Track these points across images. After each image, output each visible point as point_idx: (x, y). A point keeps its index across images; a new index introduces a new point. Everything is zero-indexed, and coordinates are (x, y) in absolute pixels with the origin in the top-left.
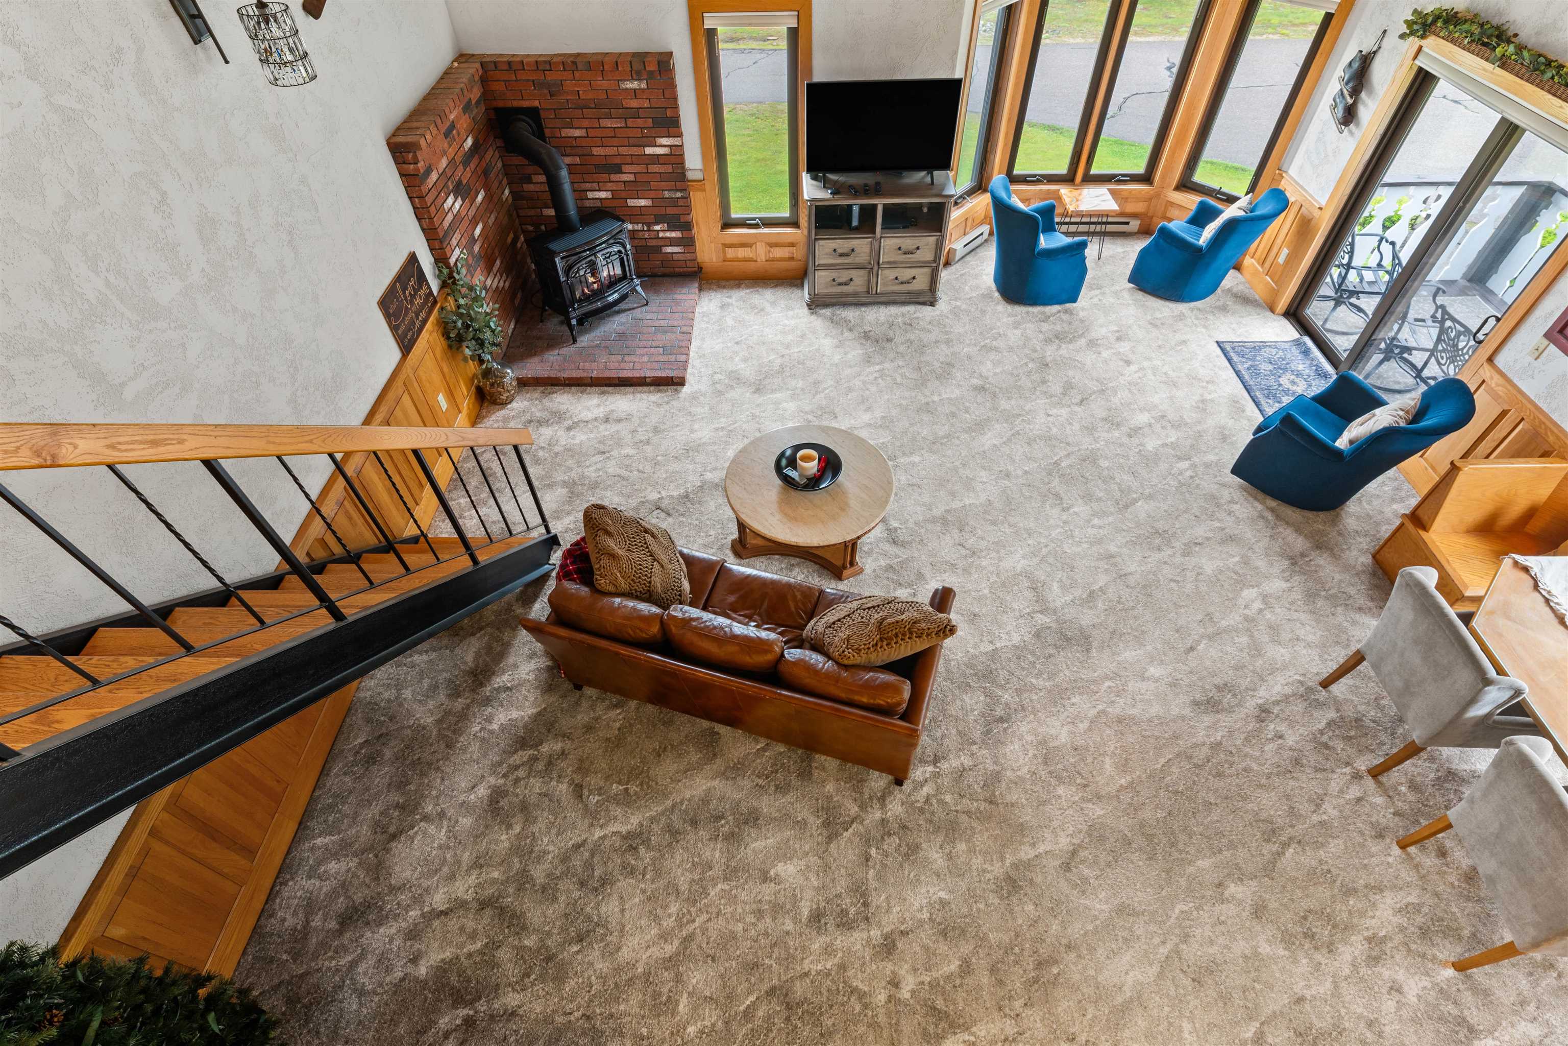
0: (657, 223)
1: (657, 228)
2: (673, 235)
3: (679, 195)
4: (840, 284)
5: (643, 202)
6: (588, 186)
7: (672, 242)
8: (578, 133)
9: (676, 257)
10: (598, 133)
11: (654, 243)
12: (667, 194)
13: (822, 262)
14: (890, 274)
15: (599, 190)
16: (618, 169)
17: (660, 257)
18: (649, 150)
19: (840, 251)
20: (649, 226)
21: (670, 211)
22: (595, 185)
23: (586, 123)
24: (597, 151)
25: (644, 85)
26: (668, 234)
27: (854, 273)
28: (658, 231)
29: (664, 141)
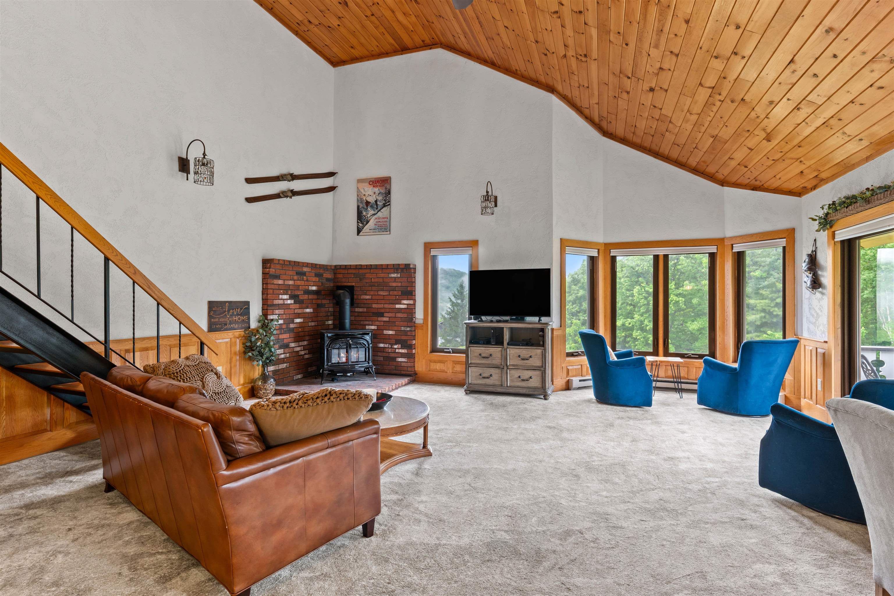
0: (396, 344)
1: (396, 347)
2: (403, 351)
3: (408, 329)
4: (484, 378)
5: (391, 332)
6: (367, 323)
7: (402, 355)
8: (368, 297)
9: (403, 364)
10: (377, 297)
11: (393, 355)
12: (403, 329)
13: (473, 362)
14: (516, 373)
15: (372, 325)
16: (382, 315)
17: (395, 364)
18: (397, 306)
19: (483, 355)
20: (392, 346)
21: (404, 338)
22: (370, 322)
23: (372, 293)
24: (374, 306)
25: (399, 275)
26: (401, 351)
27: (493, 371)
28: (396, 348)
29: (405, 302)
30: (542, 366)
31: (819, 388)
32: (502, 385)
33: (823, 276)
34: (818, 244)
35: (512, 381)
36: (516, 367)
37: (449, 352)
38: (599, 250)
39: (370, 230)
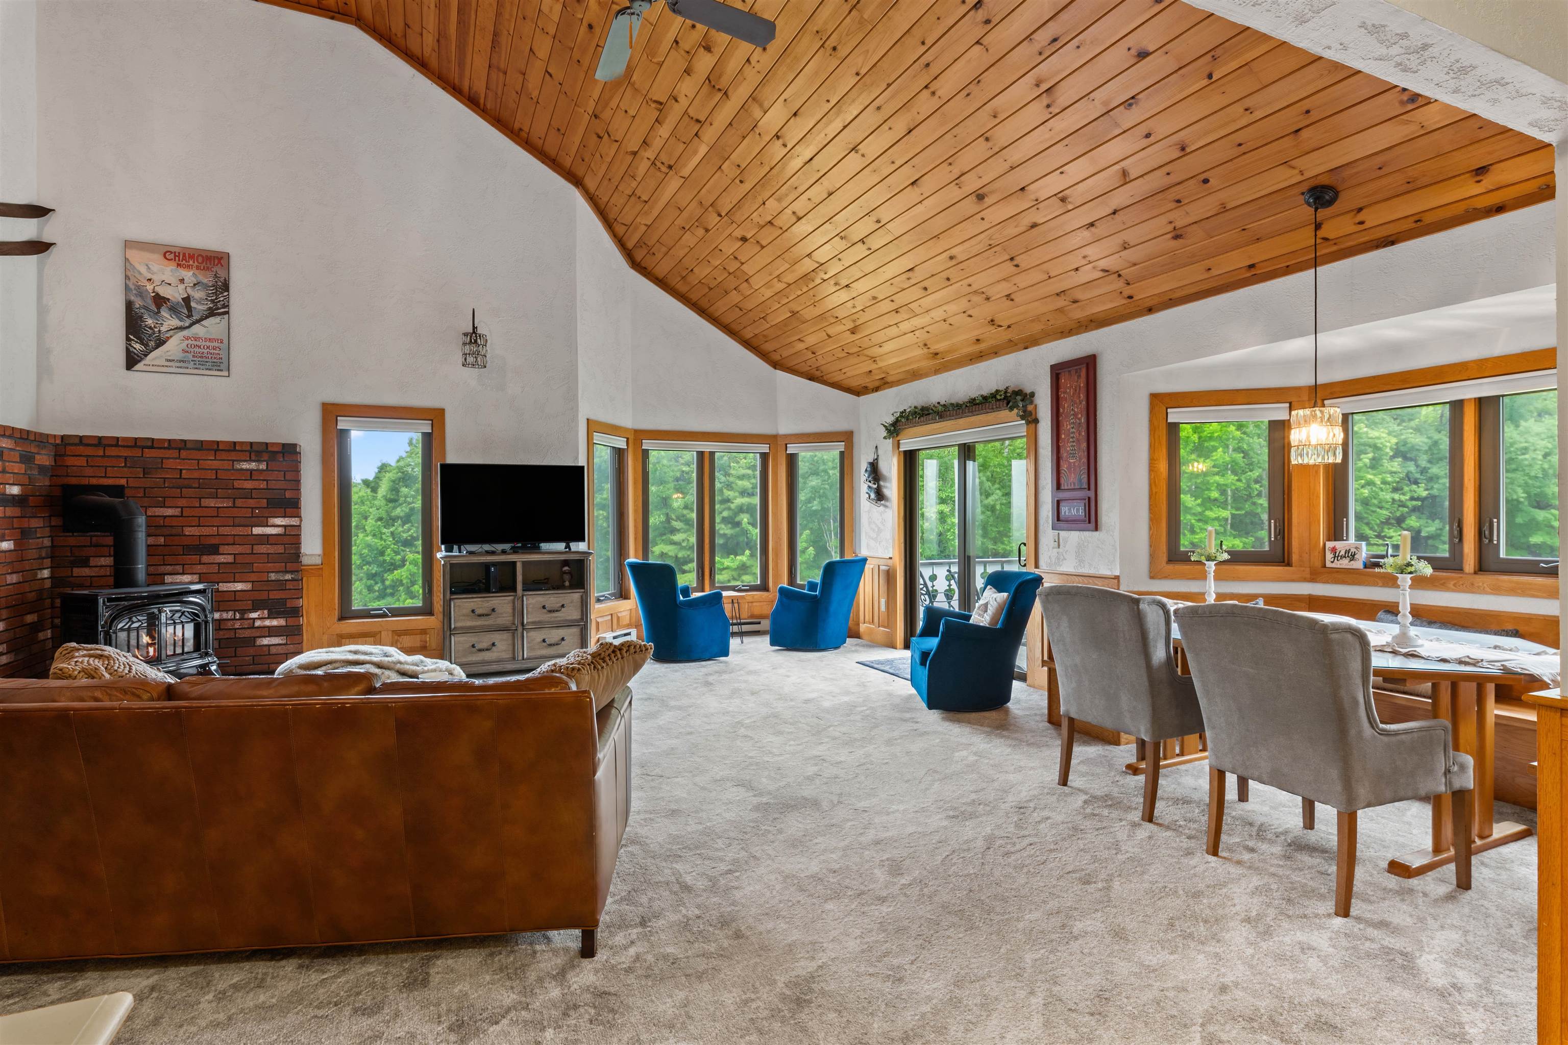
0: (254, 610)
1: (254, 615)
2: (275, 623)
3: (288, 577)
4: (480, 650)
5: (239, 586)
6: (169, 568)
7: (271, 632)
8: (169, 512)
9: (273, 650)
10: (198, 512)
11: (247, 633)
12: (273, 576)
13: (459, 624)
14: (538, 636)
15: (183, 574)
16: (214, 550)
17: (251, 651)
18: (257, 531)
19: (478, 611)
20: (242, 614)
21: (275, 595)
22: (179, 568)
23: (183, 502)
24: (188, 531)
25: (263, 466)
26: (267, 623)
27: (497, 637)
28: (254, 619)
29: (279, 521)
30: (582, 619)
31: (883, 608)
32: (514, 658)
33: (886, 487)
34: (880, 452)
35: (531, 649)
36: (539, 626)
37: (384, 615)
38: (628, 439)
39: (168, 360)
